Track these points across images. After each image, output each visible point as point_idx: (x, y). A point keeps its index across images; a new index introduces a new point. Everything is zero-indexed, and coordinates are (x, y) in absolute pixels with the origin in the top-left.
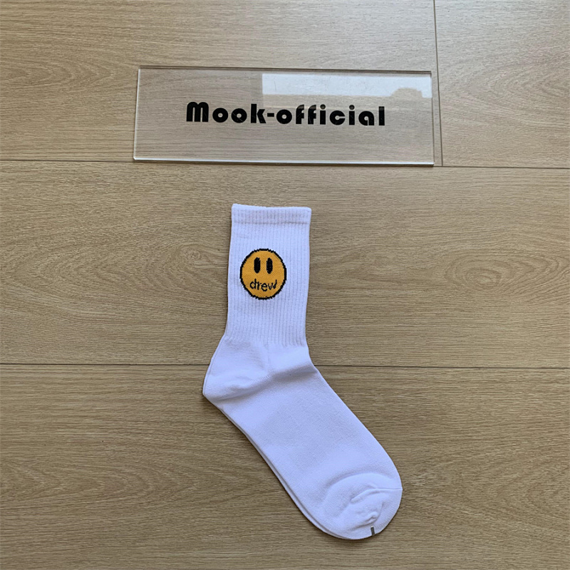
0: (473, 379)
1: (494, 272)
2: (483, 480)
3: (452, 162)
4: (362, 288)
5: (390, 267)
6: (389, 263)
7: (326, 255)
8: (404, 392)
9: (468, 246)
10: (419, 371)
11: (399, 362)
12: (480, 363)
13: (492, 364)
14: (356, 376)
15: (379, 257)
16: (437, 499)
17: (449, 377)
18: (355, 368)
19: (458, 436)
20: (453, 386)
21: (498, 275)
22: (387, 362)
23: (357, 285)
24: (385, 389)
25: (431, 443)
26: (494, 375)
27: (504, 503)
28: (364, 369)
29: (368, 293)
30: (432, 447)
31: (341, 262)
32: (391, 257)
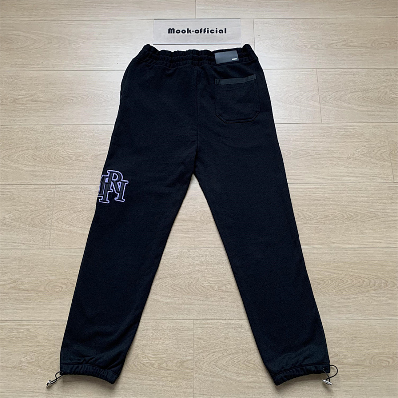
0: (48, 324)
1: (61, 287)
2: (46, 359)
3: (53, 247)
4: (15, 293)
5: (26, 285)
6: (26, 284)
7: (5, 281)
8: (24, 329)
9: (53, 277)
10: (30, 322)
11: (24, 319)
12: (51, 319)
13: (55, 319)
14: (8, 324)
15: (23, 282)
16: (29, 366)
17: (39, 324)
18: (9, 322)
19: (40, 344)
20: (41, 327)
21: (62, 287)
22: (20, 319)
23: (13, 292)
24: (18, 329)
25: (30, 346)
26: (55, 323)
27: (51, 367)
28: (12, 322)
29: (17, 294)
30: (30, 348)
31: (9, 283)
32: (27, 282)
